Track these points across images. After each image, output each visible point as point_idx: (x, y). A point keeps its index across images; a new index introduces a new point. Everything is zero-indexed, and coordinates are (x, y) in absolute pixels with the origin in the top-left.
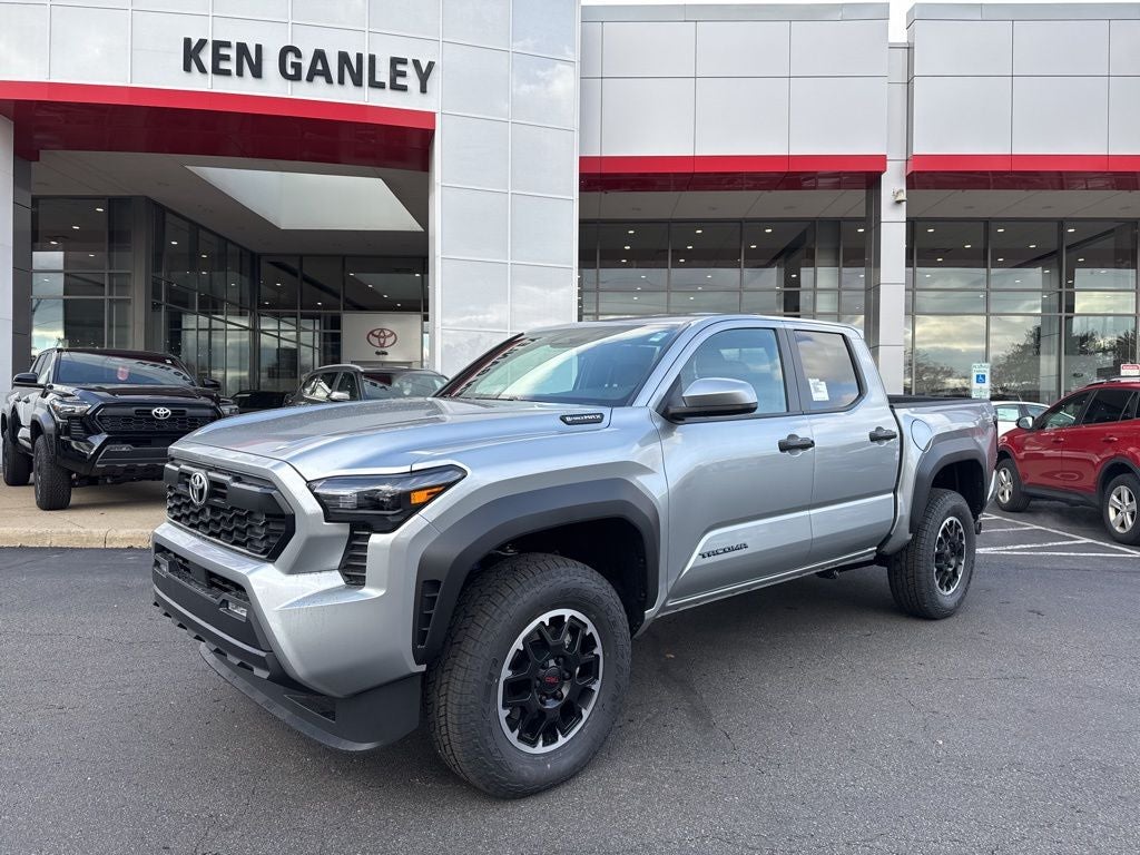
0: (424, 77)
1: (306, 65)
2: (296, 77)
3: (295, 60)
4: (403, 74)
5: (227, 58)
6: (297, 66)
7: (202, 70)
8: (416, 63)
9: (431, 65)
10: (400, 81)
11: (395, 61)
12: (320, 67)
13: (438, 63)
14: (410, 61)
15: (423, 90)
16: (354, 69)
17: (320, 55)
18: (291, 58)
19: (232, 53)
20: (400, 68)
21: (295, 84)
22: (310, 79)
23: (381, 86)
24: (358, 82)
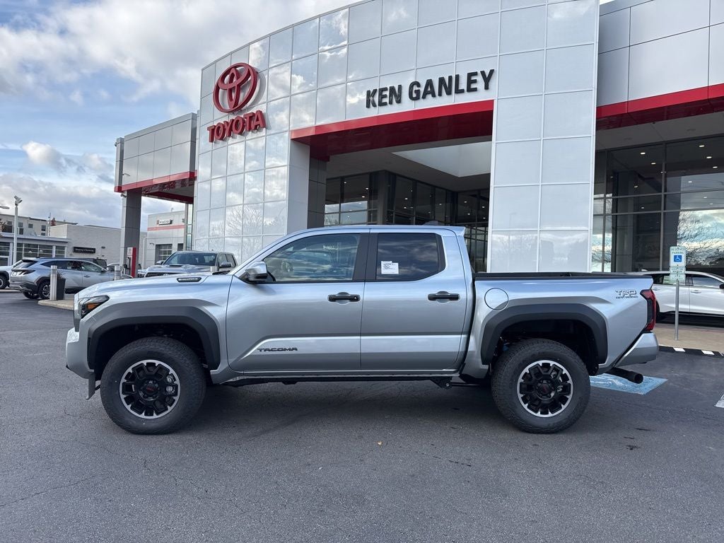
0: (487, 79)
1: (422, 89)
2: (417, 98)
3: (417, 89)
4: (475, 81)
5: (385, 96)
6: (418, 92)
7: (374, 106)
8: (483, 73)
9: (492, 72)
10: (473, 86)
11: (470, 75)
12: (429, 89)
13: (496, 69)
14: (479, 72)
15: (487, 87)
16: (447, 86)
17: (429, 83)
18: (415, 88)
19: (387, 93)
20: (473, 78)
21: (417, 102)
22: (424, 97)
23: (462, 91)
24: (449, 93)
